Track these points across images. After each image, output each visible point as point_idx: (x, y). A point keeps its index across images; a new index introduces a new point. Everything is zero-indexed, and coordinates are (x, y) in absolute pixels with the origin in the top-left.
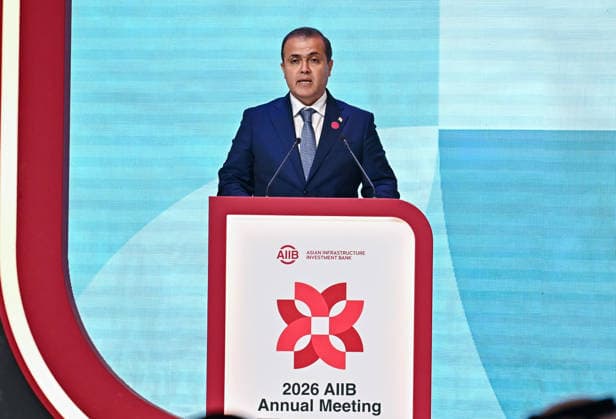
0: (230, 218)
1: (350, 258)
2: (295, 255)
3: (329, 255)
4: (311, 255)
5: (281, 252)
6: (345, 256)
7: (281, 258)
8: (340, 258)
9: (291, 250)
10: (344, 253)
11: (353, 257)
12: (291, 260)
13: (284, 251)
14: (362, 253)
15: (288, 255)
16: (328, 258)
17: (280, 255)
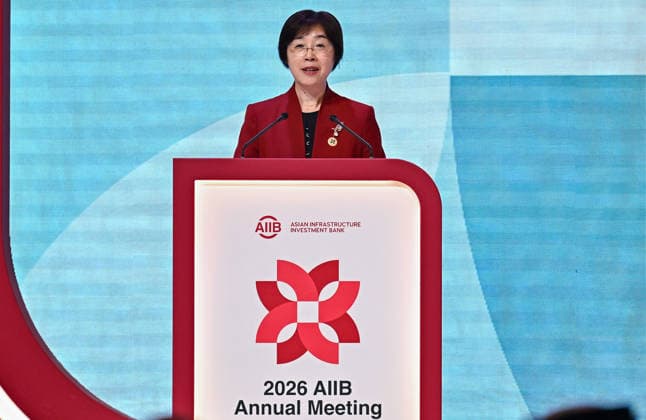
0: (198, 183)
1: (342, 230)
2: (276, 227)
3: (316, 227)
4: (296, 227)
5: (260, 224)
6: (338, 227)
7: (260, 232)
8: (331, 230)
9: (272, 221)
10: (336, 224)
11: (347, 229)
12: (272, 233)
13: (263, 223)
14: (357, 224)
15: (269, 227)
16: (316, 230)
17: (259, 227)
